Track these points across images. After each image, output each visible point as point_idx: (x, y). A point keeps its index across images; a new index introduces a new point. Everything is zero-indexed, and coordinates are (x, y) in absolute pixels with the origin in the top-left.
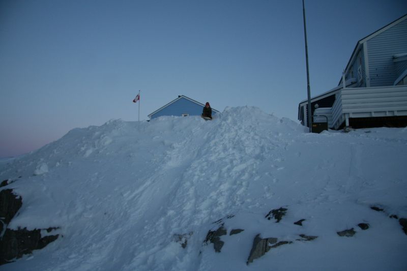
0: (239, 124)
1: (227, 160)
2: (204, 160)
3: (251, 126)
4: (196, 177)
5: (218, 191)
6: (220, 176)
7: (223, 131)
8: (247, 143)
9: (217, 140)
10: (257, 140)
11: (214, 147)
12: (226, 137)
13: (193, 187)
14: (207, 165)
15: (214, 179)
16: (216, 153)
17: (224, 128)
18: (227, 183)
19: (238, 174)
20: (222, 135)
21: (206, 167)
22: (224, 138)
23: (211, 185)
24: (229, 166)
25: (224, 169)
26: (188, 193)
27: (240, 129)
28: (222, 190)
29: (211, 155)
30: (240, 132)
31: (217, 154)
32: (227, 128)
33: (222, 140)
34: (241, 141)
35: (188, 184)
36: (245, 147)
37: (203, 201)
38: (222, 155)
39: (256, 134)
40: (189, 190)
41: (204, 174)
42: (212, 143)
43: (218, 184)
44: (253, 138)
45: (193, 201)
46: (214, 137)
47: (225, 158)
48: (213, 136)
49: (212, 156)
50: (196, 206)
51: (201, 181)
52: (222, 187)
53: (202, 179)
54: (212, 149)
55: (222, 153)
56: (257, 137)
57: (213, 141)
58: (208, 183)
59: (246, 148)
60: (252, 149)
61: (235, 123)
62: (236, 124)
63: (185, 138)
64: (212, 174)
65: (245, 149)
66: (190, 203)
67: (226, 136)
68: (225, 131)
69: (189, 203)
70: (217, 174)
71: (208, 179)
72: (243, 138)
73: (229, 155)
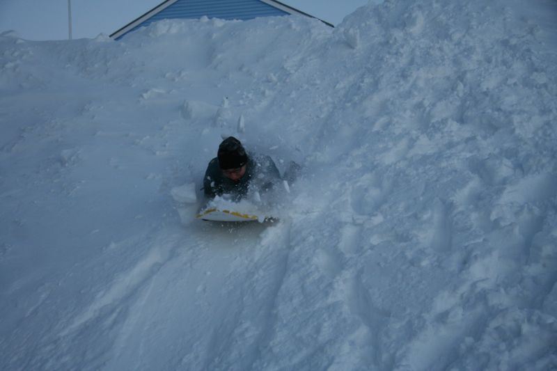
0: (456, 37)
1: (457, 163)
2: (358, 166)
3: (505, 43)
4: (348, 232)
5: (464, 289)
6: (449, 226)
7: (404, 61)
8: (510, 100)
9: (386, 93)
10: (545, 86)
11: (383, 120)
12: (421, 84)
13: (348, 274)
14: (378, 184)
15: (427, 236)
16: (400, 137)
17: (405, 50)
18: (495, 254)
19: (525, 216)
20: (404, 75)
21: (374, 193)
22: (414, 85)
23: (425, 263)
24: (474, 184)
25: (460, 197)
26: (330, 300)
27: (469, 51)
28: (481, 286)
29: (381, 146)
30: (470, 65)
31: (403, 144)
32: (418, 53)
33: (409, 94)
34: (486, 94)
35: (321, 260)
36: (511, 113)
37: (411, 333)
38: (425, 146)
39: (533, 69)
40: (330, 285)
41: (378, 219)
42: (371, 105)
43: (456, 257)
44: (527, 83)
45: (362, 332)
46: (376, 85)
47: (439, 156)
48: (368, 80)
49: (386, 149)
50: (385, 357)
51: (372, 248)
52: (477, 270)
53: (375, 240)
54: (377, 127)
55: (424, 140)
56: (541, 79)
57: (377, 98)
58: (409, 254)
59: (516, 119)
60: (538, 120)
61: (442, 33)
62: (448, 37)
63: (263, 93)
64: (415, 216)
65: (510, 123)
66: (352, 343)
67: (418, 78)
68: (412, 62)
69: (346, 348)
70: (434, 215)
71: (404, 238)
72: (490, 84)
73: (450, 145)
